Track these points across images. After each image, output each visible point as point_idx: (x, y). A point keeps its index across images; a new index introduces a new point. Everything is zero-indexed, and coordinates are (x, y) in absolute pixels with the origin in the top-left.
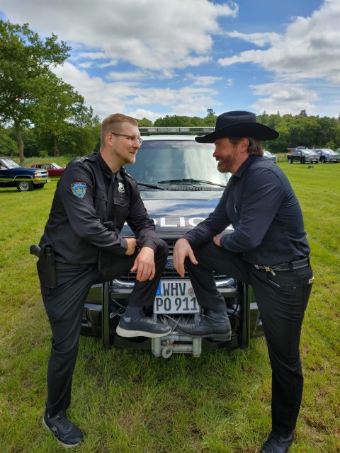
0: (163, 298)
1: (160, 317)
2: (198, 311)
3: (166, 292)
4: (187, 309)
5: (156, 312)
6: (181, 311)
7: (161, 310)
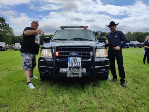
0: (71, 62)
1: (70, 67)
2: (81, 66)
3: (72, 60)
4: (77, 65)
5: (69, 66)
6: (76, 66)
7: (70, 66)
